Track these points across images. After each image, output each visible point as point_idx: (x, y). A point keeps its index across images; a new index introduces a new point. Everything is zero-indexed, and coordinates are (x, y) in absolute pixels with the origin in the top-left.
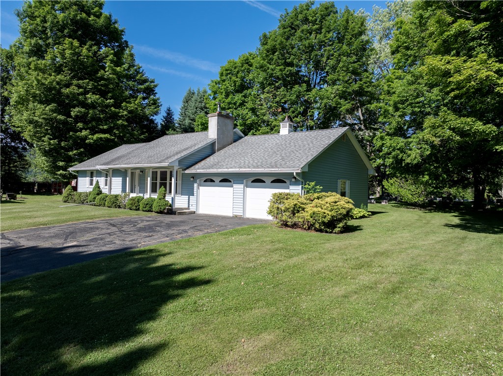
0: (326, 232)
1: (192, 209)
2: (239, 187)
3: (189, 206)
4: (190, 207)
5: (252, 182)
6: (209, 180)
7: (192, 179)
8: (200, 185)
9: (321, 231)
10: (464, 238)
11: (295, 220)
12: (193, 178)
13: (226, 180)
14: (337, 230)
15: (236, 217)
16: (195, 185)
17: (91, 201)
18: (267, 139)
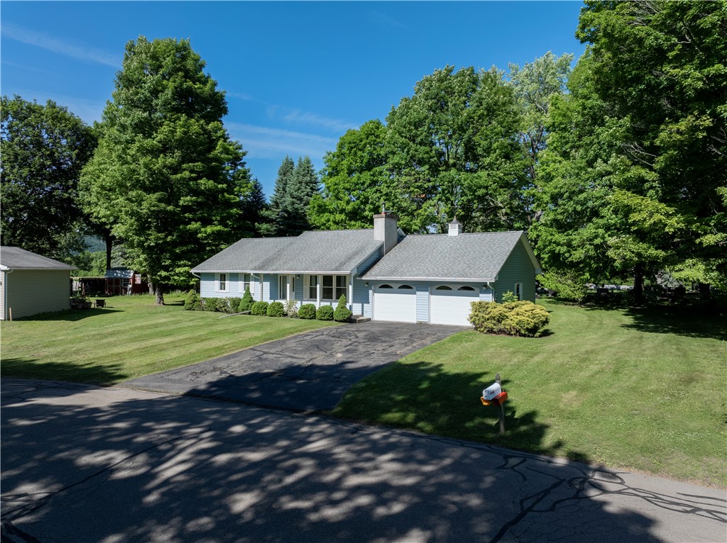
0: (529, 336)
1: (366, 316)
2: (423, 295)
3: (363, 313)
4: (365, 314)
5: (437, 289)
6: (385, 286)
7: (366, 285)
8: (375, 292)
9: (524, 336)
10: (641, 338)
11: (501, 326)
12: (367, 283)
13: (406, 287)
14: (538, 334)
15: (420, 324)
16: (371, 292)
17: (243, 310)
18: (435, 239)
